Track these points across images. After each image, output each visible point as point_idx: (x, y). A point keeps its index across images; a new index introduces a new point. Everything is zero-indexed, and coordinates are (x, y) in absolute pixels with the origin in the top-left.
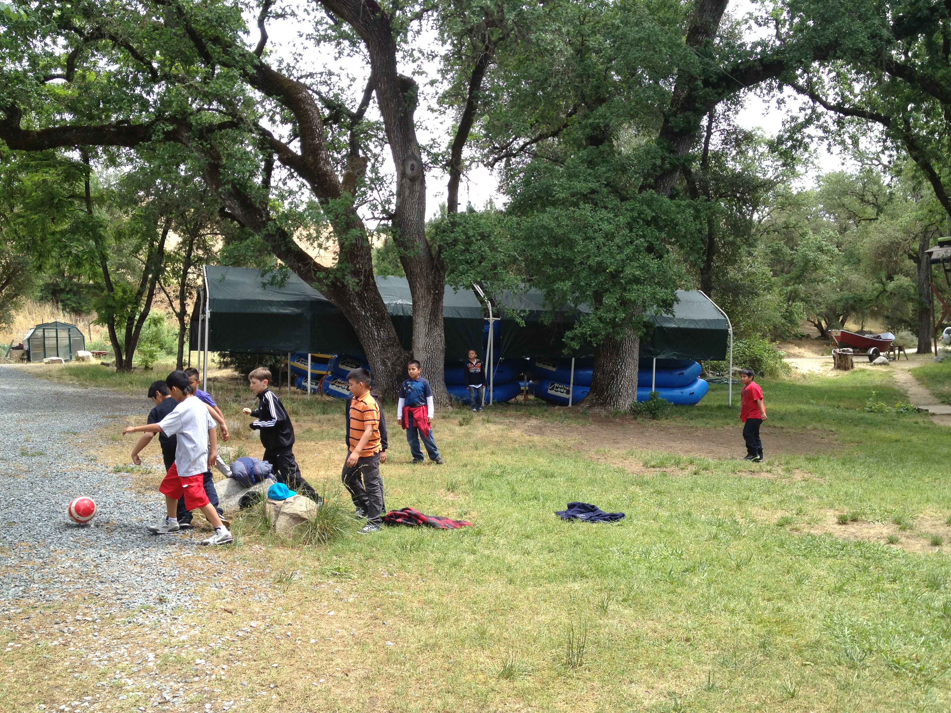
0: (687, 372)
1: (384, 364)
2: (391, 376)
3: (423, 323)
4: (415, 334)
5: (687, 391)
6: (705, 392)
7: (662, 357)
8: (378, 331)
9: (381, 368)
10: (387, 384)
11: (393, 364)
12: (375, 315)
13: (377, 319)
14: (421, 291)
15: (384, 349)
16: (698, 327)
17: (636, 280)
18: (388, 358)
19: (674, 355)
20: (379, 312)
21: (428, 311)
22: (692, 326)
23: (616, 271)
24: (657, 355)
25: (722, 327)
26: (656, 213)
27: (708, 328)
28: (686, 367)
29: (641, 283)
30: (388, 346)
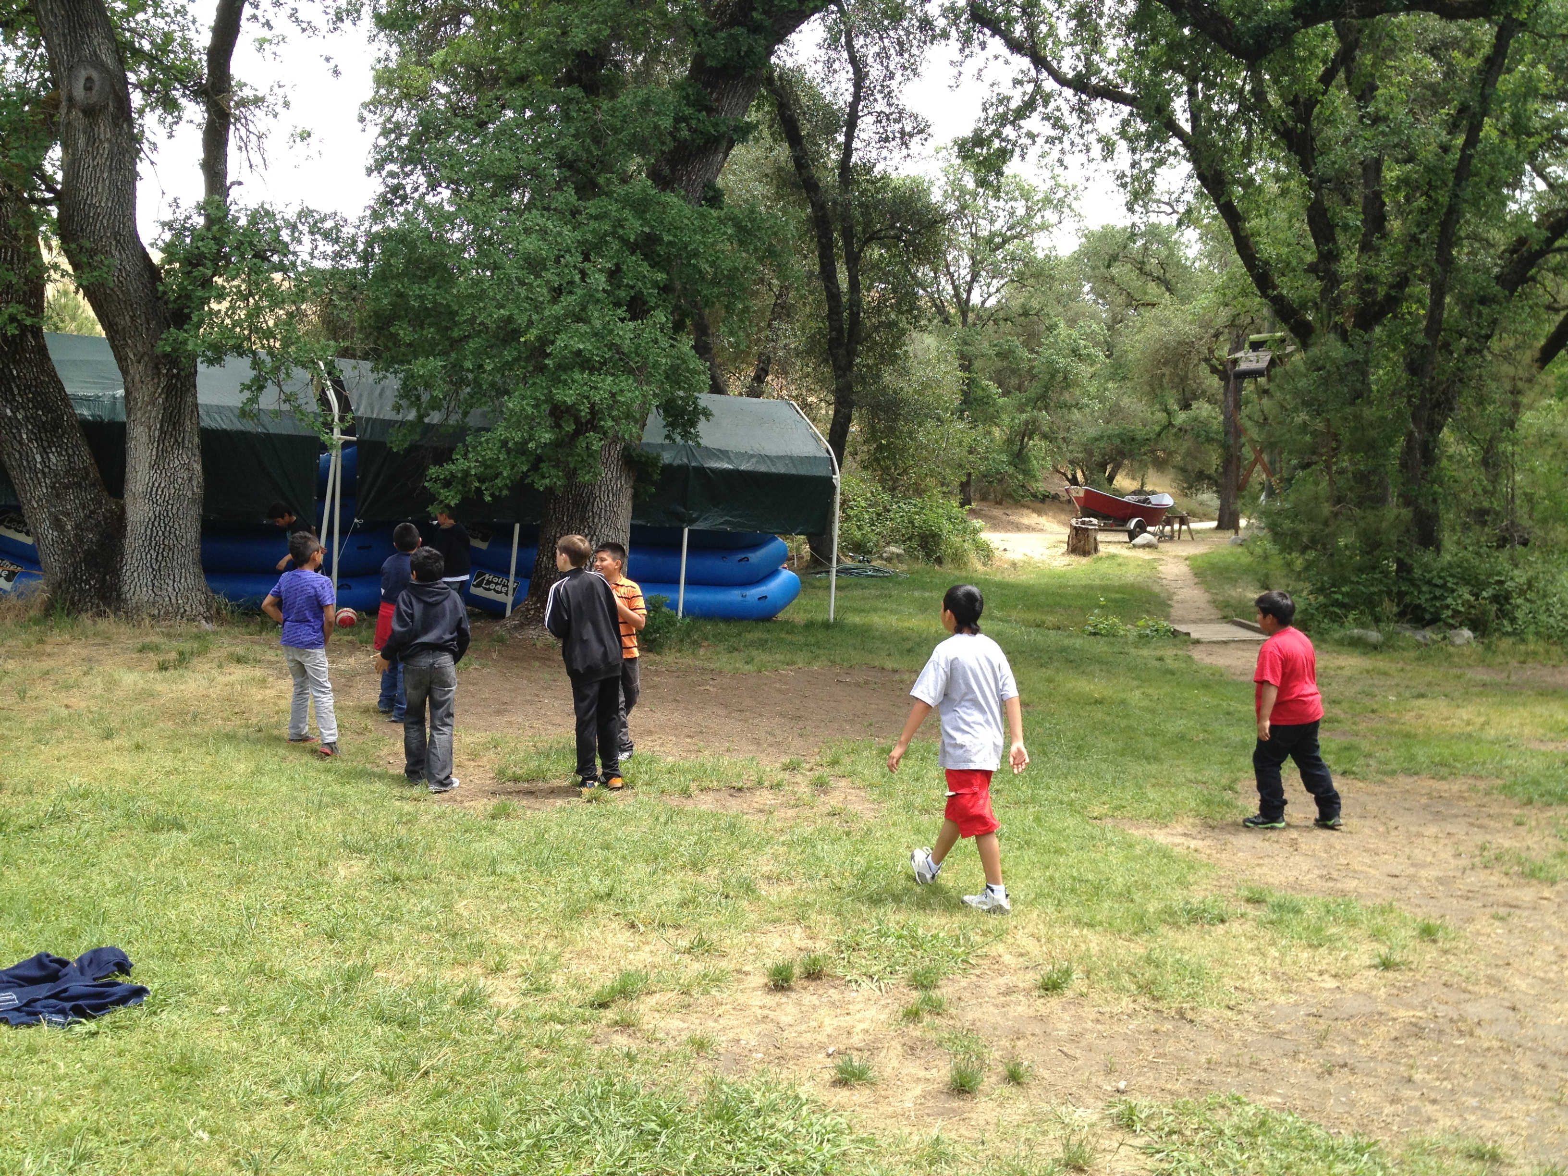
0: (756, 557)
1: (58, 525)
2: (73, 553)
3: (144, 438)
4: (130, 461)
5: (755, 592)
6: (790, 596)
7: (699, 526)
8: (44, 452)
9: (52, 534)
10: (63, 570)
11: (77, 526)
12: (36, 417)
13: (42, 427)
14: (137, 370)
15: (57, 493)
16: (773, 470)
17: (583, 362)
18: (67, 514)
19: (726, 522)
20: (48, 410)
21: (156, 413)
22: (763, 468)
23: (539, 338)
24: (691, 521)
25: (821, 471)
26: (652, 227)
27: (793, 472)
28: (756, 546)
29: (592, 370)
30: (67, 487)
